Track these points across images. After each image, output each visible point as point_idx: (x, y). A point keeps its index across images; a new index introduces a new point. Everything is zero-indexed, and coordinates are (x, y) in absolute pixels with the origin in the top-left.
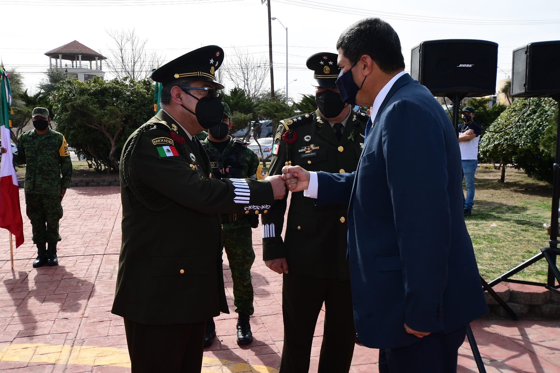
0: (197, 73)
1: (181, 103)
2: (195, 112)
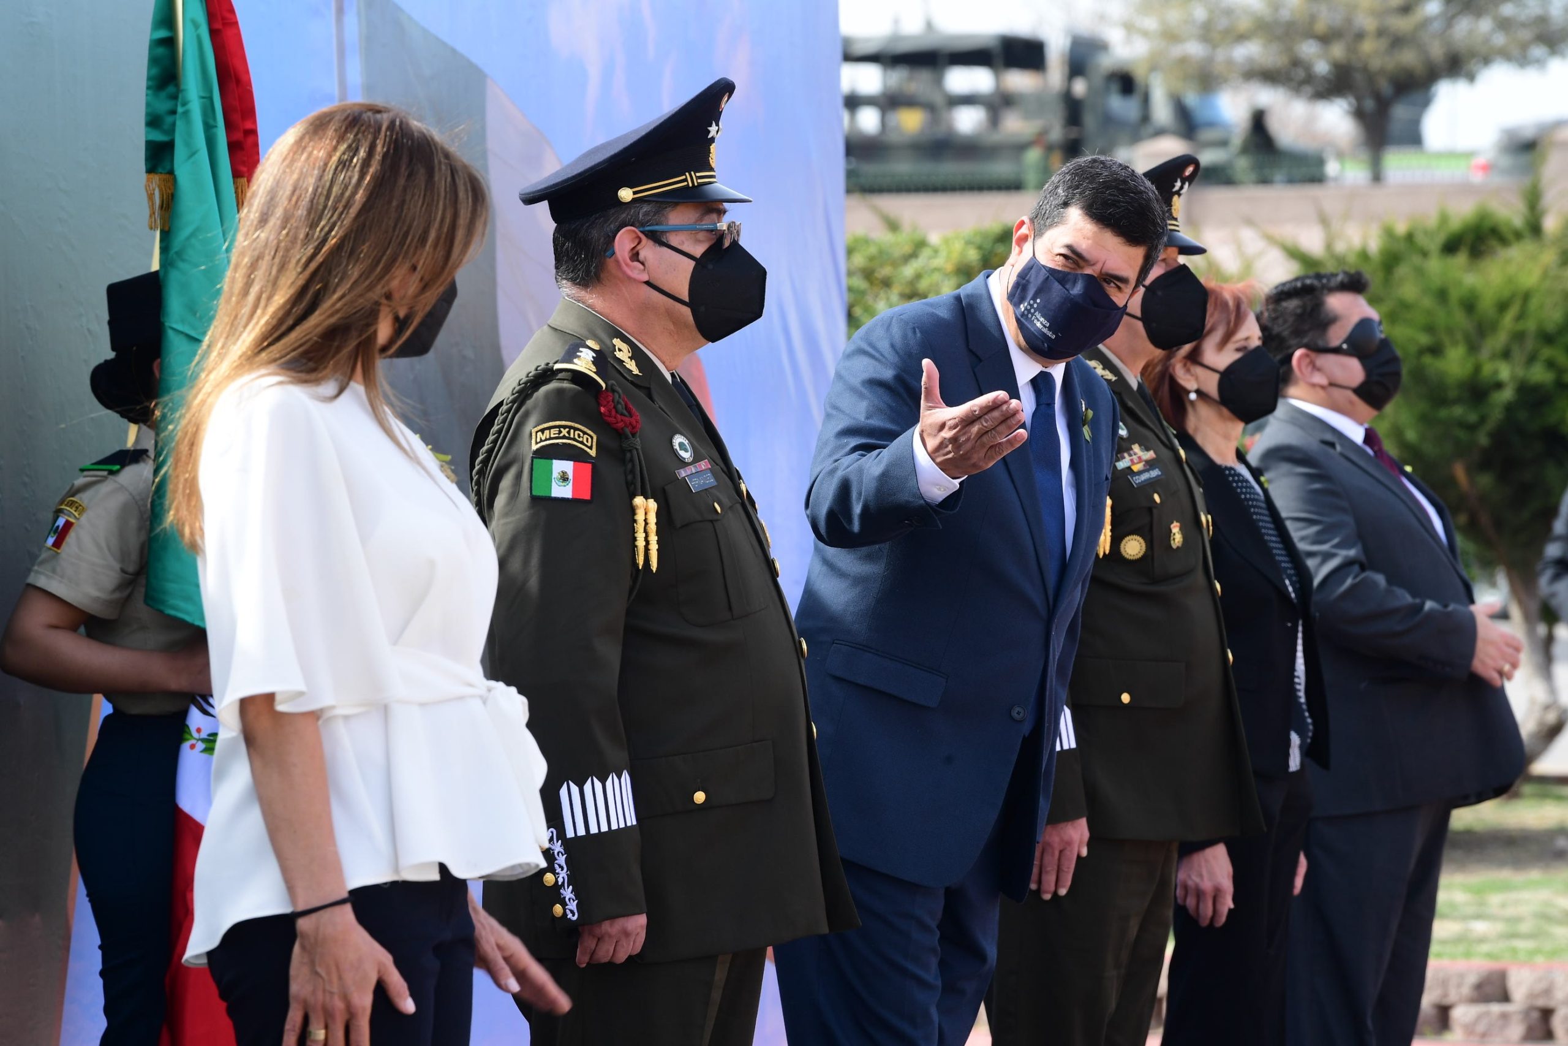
0: (684, 177)
1: (645, 278)
2: (687, 299)
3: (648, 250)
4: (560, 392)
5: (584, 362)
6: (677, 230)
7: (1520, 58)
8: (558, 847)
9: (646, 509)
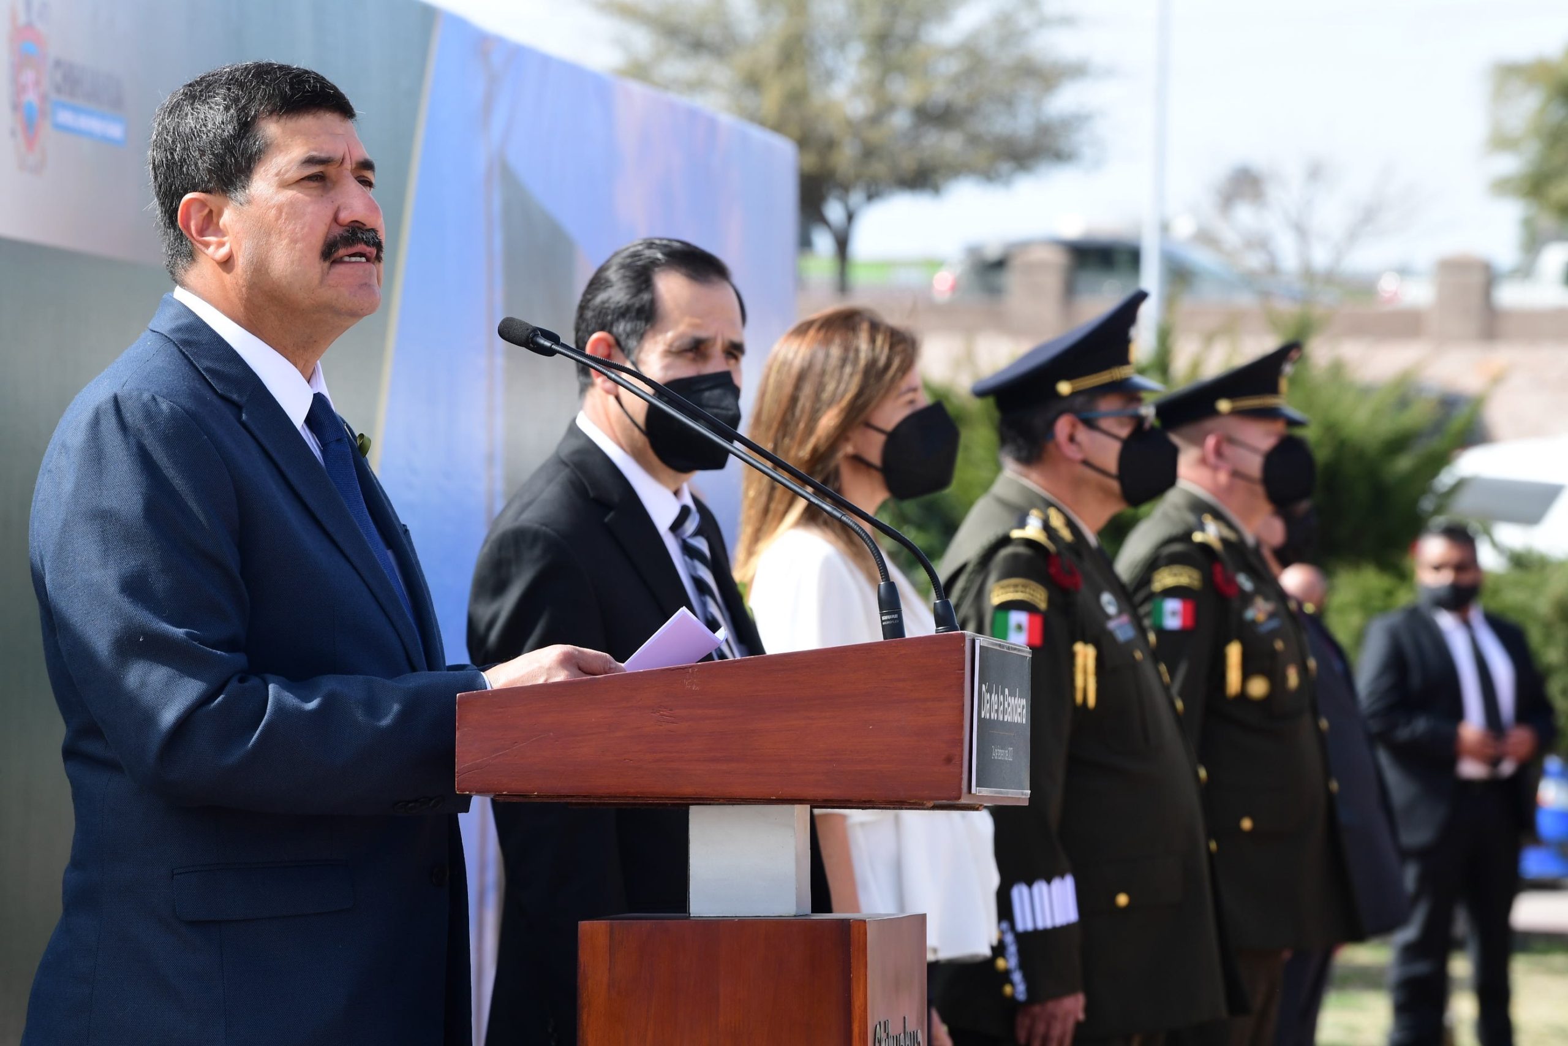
1: (1081, 458)
2: (1116, 474)
3: (1083, 435)
4: (1015, 557)
5: (1033, 530)
6: (1106, 415)
7: (988, 175)
8: (1009, 938)
9: (1085, 655)
